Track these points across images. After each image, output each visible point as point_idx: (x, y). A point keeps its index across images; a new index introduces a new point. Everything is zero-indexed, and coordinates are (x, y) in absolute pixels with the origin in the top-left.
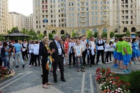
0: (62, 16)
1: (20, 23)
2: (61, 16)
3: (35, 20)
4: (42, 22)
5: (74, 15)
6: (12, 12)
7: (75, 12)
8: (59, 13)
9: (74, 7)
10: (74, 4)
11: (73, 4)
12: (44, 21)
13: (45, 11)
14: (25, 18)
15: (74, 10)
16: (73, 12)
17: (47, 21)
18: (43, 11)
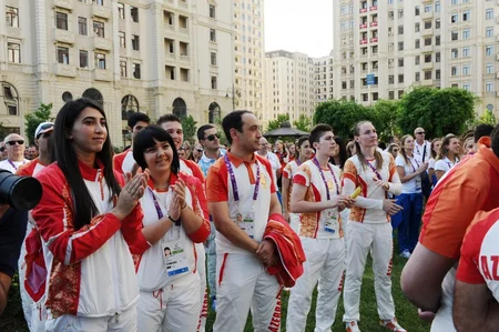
0: (428, 59)
1: (297, 90)
2: (422, 59)
3: (339, 78)
4: (358, 83)
5: (470, 53)
6: (275, 52)
7: (472, 42)
8: (418, 52)
9: (471, 24)
10: (469, 17)
11: (465, 16)
12: (365, 82)
13: (370, 50)
14: (311, 66)
15: (471, 34)
16: (467, 43)
17: (376, 80)
18: (364, 50)
